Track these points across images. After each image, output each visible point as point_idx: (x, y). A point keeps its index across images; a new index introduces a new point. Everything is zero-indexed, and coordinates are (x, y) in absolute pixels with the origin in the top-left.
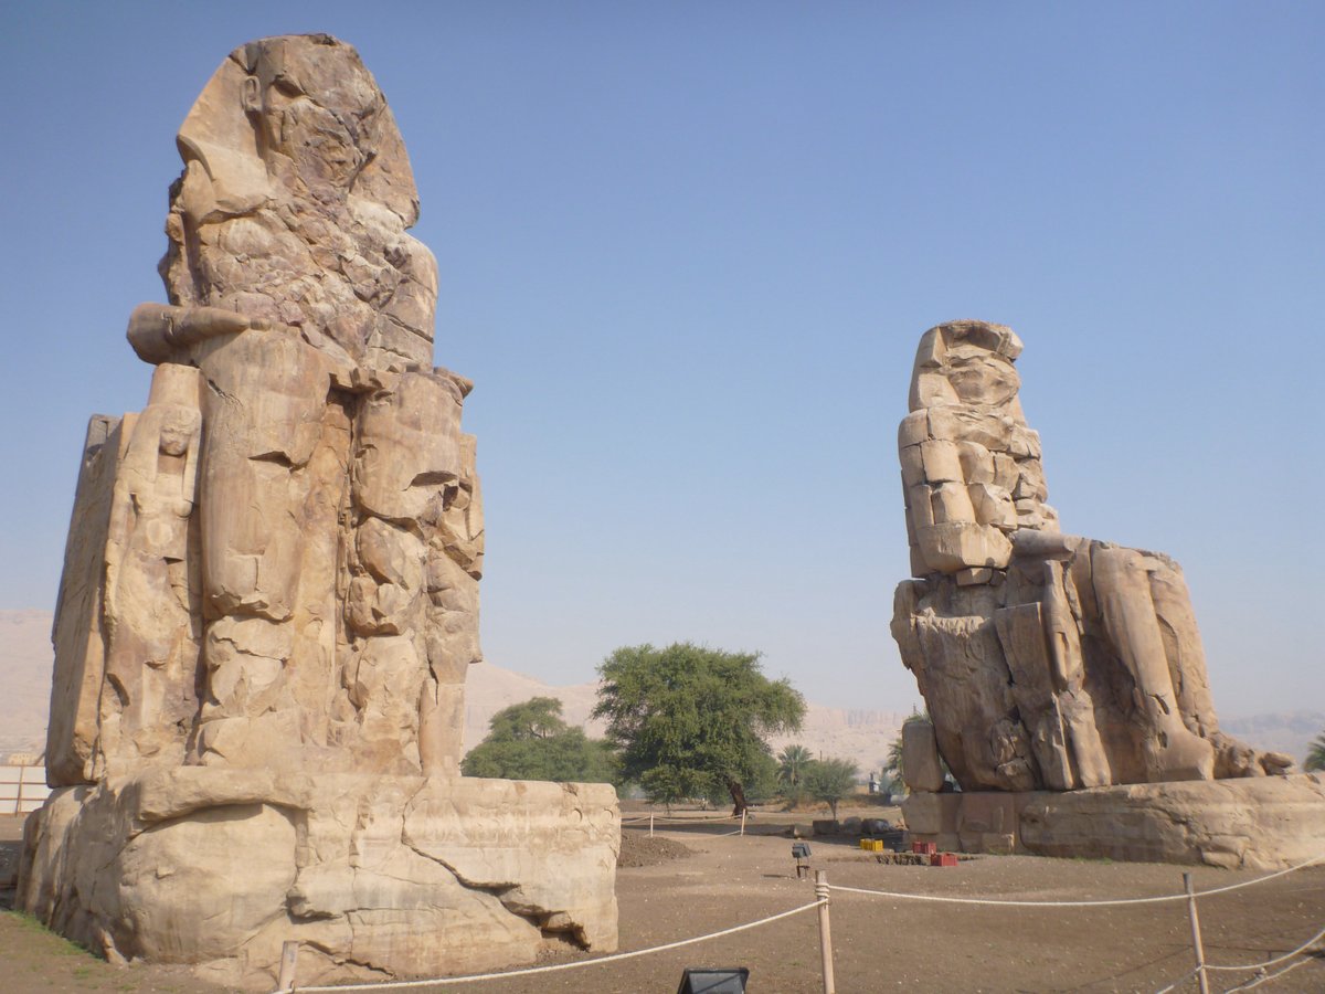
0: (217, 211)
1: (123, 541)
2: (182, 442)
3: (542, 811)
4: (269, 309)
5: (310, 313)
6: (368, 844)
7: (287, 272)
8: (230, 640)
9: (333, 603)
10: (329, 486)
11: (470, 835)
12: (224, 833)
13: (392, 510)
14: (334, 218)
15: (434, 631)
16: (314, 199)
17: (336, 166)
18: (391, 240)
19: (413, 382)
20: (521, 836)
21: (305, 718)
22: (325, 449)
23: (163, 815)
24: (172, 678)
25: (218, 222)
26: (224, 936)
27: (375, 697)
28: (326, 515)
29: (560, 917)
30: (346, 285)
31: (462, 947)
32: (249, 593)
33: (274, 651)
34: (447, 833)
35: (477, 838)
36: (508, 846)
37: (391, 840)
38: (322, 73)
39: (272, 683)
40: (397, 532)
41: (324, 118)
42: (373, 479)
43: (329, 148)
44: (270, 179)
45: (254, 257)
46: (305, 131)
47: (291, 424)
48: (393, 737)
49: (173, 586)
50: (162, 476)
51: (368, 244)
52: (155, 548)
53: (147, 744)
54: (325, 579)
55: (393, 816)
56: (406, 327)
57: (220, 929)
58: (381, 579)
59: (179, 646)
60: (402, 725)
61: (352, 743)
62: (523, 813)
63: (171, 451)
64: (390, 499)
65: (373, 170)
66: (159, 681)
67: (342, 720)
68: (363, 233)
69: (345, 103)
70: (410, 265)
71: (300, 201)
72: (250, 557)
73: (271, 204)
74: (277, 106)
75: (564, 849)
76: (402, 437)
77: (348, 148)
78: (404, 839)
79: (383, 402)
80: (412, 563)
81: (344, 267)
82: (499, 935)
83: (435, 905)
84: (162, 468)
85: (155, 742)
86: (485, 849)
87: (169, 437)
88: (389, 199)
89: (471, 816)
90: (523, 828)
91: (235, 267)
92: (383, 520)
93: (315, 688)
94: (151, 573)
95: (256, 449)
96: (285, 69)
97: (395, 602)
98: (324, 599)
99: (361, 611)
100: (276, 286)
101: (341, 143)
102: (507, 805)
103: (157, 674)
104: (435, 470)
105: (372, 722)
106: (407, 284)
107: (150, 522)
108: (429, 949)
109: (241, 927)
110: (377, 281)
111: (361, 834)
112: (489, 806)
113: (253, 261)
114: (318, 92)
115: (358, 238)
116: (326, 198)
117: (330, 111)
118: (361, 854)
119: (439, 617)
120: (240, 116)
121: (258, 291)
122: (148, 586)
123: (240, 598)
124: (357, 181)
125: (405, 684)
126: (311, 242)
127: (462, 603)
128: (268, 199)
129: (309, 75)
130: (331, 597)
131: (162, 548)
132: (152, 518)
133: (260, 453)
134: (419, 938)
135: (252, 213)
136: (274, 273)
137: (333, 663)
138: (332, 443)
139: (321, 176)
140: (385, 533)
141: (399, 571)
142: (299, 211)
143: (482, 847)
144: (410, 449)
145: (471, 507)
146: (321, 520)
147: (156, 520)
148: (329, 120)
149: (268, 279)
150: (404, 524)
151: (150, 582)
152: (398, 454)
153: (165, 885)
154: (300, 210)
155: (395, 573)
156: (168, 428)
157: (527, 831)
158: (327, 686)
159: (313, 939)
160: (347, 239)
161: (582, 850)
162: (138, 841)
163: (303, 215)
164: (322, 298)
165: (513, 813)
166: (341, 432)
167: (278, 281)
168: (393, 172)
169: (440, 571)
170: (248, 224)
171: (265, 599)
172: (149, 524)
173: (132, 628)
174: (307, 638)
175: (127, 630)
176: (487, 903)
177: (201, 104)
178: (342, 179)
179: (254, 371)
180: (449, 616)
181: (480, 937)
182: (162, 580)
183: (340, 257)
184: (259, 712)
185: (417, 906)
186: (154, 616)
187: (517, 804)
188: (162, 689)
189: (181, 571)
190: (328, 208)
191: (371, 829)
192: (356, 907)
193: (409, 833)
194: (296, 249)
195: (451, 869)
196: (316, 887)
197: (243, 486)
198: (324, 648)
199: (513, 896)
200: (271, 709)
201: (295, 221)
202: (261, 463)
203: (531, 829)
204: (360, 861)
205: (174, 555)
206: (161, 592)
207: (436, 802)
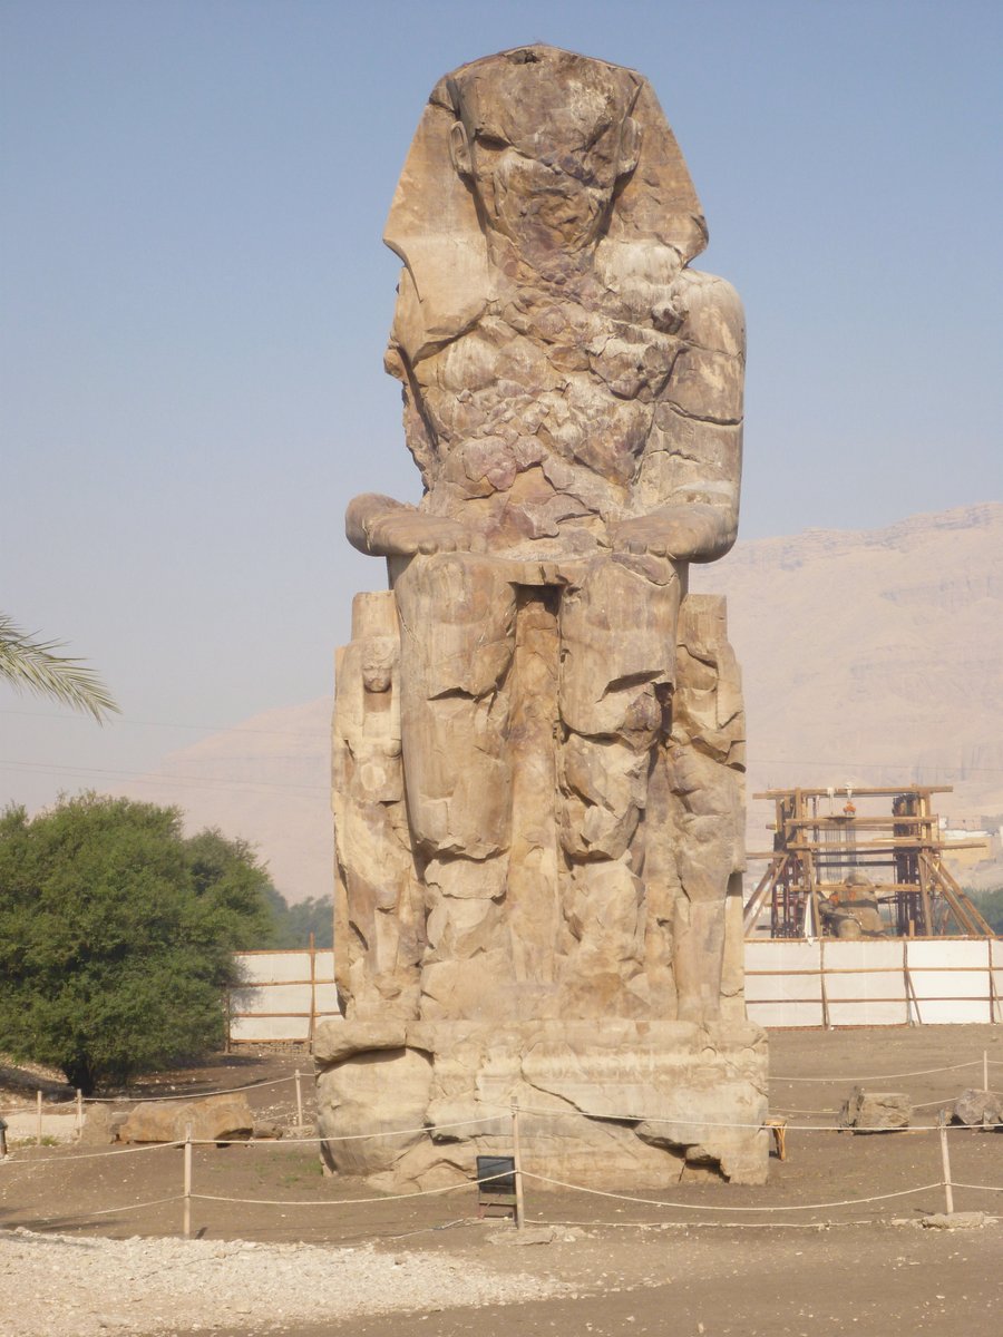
0: (429, 344)
1: (344, 788)
2: (383, 677)
3: (668, 1049)
4: (501, 455)
5: (552, 443)
6: (487, 1081)
7: (519, 397)
8: (436, 884)
9: (553, 828)
10: (539, 697)
11: (589, 1073)
12: (374, 1072)
13: (587, 725)
14: (575, 297)
15: (683, 843)
16: (545, 283)
17: (567, 227)
18: (659, 298)
19: (597, 574)
20: (645, 1073)
21: (529, 954)
22: (531, 655)
23: (328, 1059)
24: (405, 921)
25: (435, 353)
26: (381, 1153)
27: (589, 929)
28: (540, 729)
29: (696, 1149)
30: (597, 389)
31: (585, 1170)
32: (444, 837)
33: (480, 891)
34: (564, 1070)
35: (596, 1075)
36: (629, 1082)
37: (509, 1078)
38: (527, 108)
39: (480, 924)
40: (598, 748)
41: (536, 173)
42: (569, 690)
43: (551, 209)
44: (490, 271)
45: (476, 389)
46: (516, 200)
47: (466, 655)
48: (613, 970)
49: (394, 828)
50: (370, 715)
51: (628, 316)
52: (371, 792)
53: (387, 987)
54: (544, 801)
55: (510, 1057)
56: (691, 416)
57: (376, 1148)
58: (589, 802)
59: (407, 888)
60: (620, 957)
61: (568, 979)
62: (646, 1052)
63: (376, 689)
64: (585, 712)
65: (633, 191)
66: (392, 925)
67: (566, 954)
68: (617, 303)
69: (560, 142)
70: (688, 325)
71: (527, 293)
72: (441, 800)
73: (493, 307)
74: (484, 169)
75: (694, 1086)
76: (592, 640)
77: (576, 199)
78: (524, 1077)
79: (575, 599)
80: (616, 781)
81: (593, 365)
82: (629, 1163)
83: (555, 1134)
84: (370, 707)
85: (396, 984)
86: (605, 1086)
87: (371, 675)
88: (661, 227)
89: (588, 1056)
90: (647, 1066)
91: (456, 411)
92: (582, 736)
93: (539, 921)
94: (371, 819)
95: (433, 690)
96: (483, 120)
97: (599, 826)
98: (543, 824)
99: (570, 838)
100: (507, 422)
101: (565, 197)
102: (626, 1045)
103: (390, 918)
104: (631, 673)
105: (586, 957)
106: (688, 354)
107: (363, 767)
108: (552, 1170)
109: (391, 1147)
110: (640, 368)
111: (480, 1072)
112: (607, 1046)
113: (478, 396)
114: (526, 138)
115: (613, 313)
116: (560, 275)
117: (542, 161)
118: (481, 1089)
119: (689, 825)
120: (452, 180)
121: (487, 434)
122: (369, 833)
123: (437, 843)
124: (614, 216)
125: (617, 914)
126: (549, 343)
127: (716, 805)
128: (488, 303)
129: (512, 117)
130: (551, 821)
131: (377, 792)
132: (364, 763)
133: (437, 693)
134: (542, 1161)
135: (473, 326)
136: (503, 405)
137: (556, 894)
138: (537, 648)
139: (549, 247)
140: (585, 751)
141: (601, 791)
142: (528, 306)
143: (601, 1083)
144: (600, 653)
145: (719, 688)
146: (535, 736)
147: (368, 764)
148: (542, 176)
149: (496, 415)
150: (605, 739)
151: (370, 829)
152: (590, 660)
153: (339, 1113)
154: (529, 303)
155: (598, 794)
156: (367, 666)
157: (651, 1068)
158: (551, 918)
159: (447, 1158)
160: (596, 320)
161: (717, 1087)
162: (321, 1079)
163: (534, 309)
164: (566, 420)
165: (636, 1052)
166: (545, 633)
167: (508, 415)
168: (663, 184)
169: (686, 771)
170: (471, 344)
171: (459, 842)
172: (363, 769)
173: (361, 876)
174: (528, 868)
175: (357, 878)
176: (614, 1134)
177: (404, 185)
178: (578, 239)
179: (425, 602)
180: (699, 822)
181: (604, 1163)
182: (381, 825)
183: (587, 352)
184: (469, 954)
185: (538, 1134)
186: (378, 862)
187: (640, 1043)
188: (395, 932)
189: (398, 812)
190: (565, 289)
191: (489, 1069)
192: (480, 1133)
193: (526, 1072)
194: (528, 361)
195: (572, 1103)
196: (445, 1116)
197: (425, 730)
198: (546, 878)
199: (642, 1129)
200: (481, 949)
201: (524, 320)
202: (442, 701)
203: (656, 1066)
204: (481, 1095)
205: (389, 797)
206: (381, 837)
207: (551, 1044)
